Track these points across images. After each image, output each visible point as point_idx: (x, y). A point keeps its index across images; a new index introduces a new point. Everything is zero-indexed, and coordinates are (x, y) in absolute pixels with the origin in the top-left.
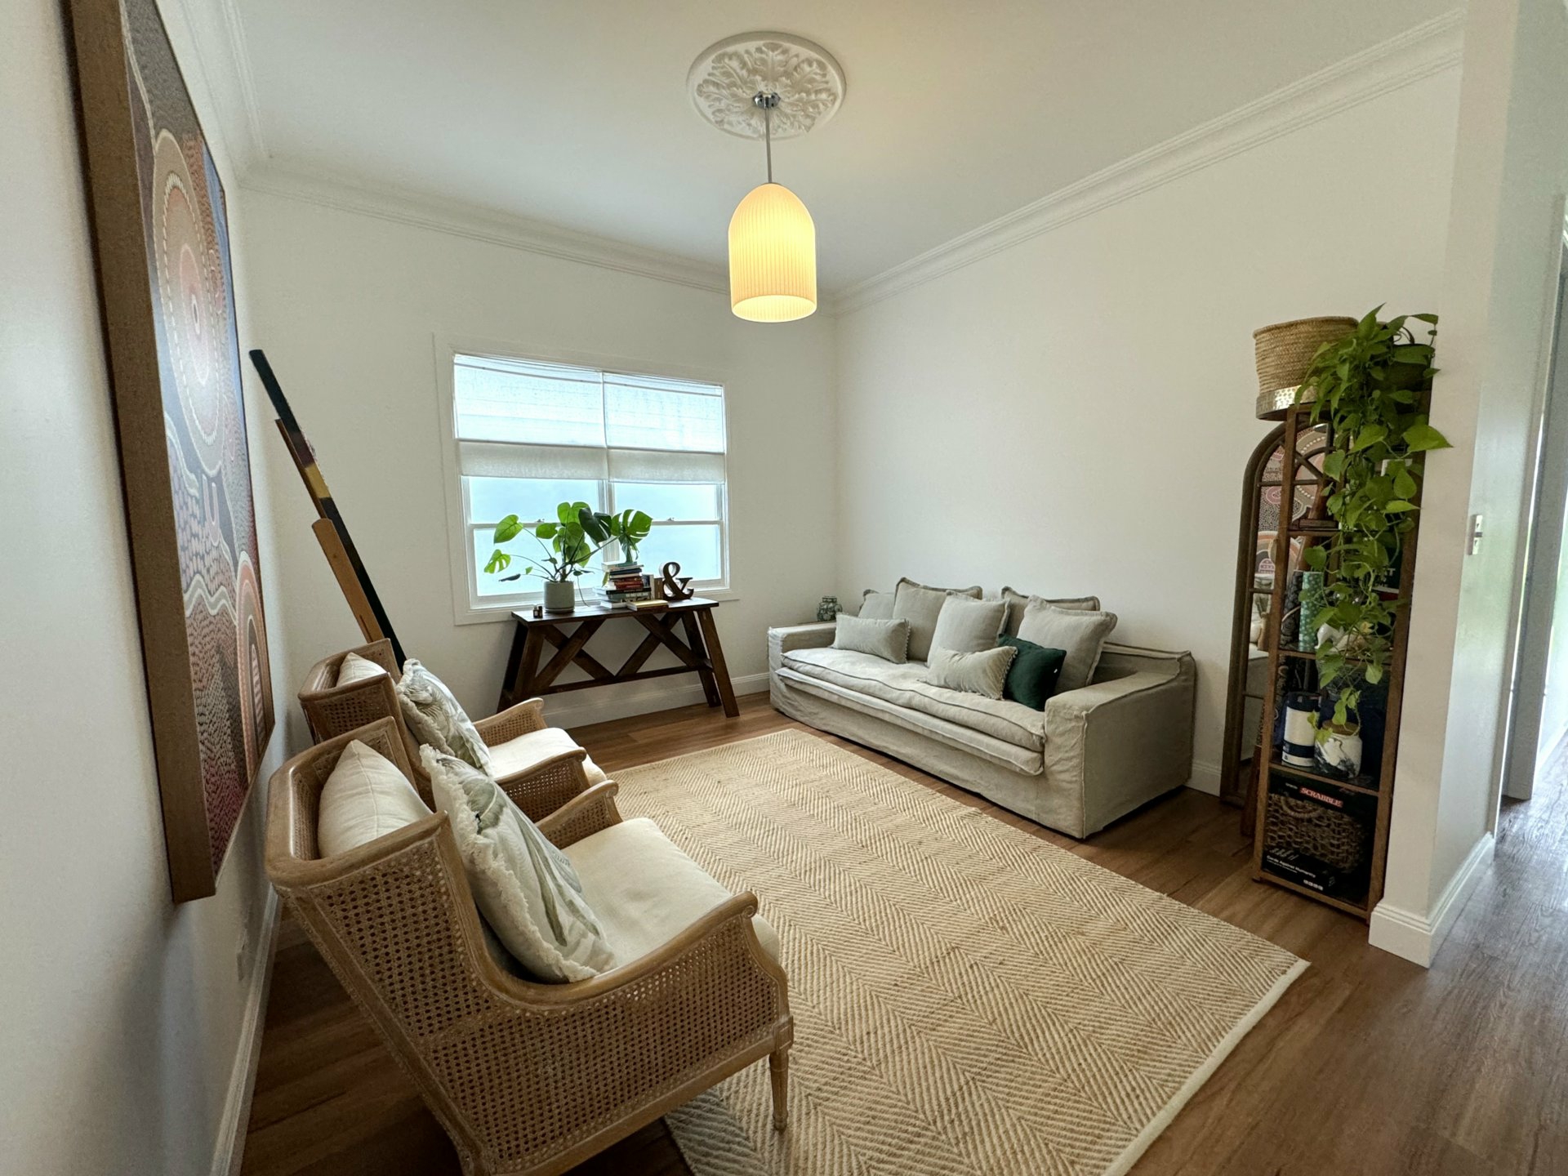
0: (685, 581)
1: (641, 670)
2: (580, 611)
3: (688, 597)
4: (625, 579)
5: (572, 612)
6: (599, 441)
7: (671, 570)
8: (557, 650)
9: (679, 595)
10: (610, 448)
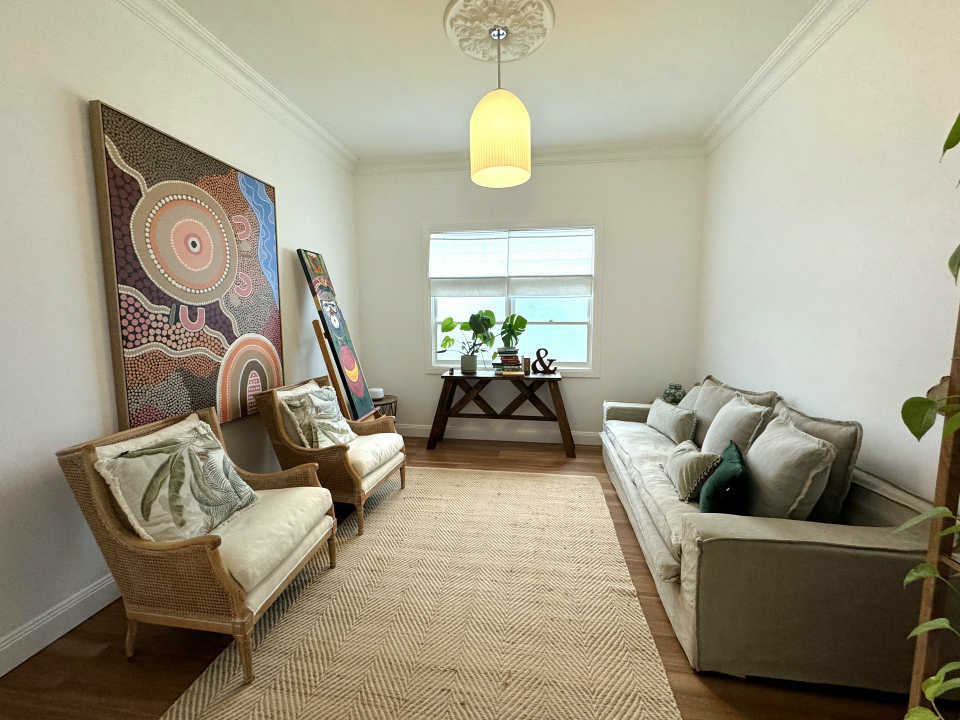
0: (551, 361)
1: (514, 414)
2: (480, 374)
3: (553, 372)
4: (507, 357)
5: (475, 373)
6: (503, 273)
7: (542, 353)
8: (465, 394)
9: (547, 371)
10: (510, 277)
